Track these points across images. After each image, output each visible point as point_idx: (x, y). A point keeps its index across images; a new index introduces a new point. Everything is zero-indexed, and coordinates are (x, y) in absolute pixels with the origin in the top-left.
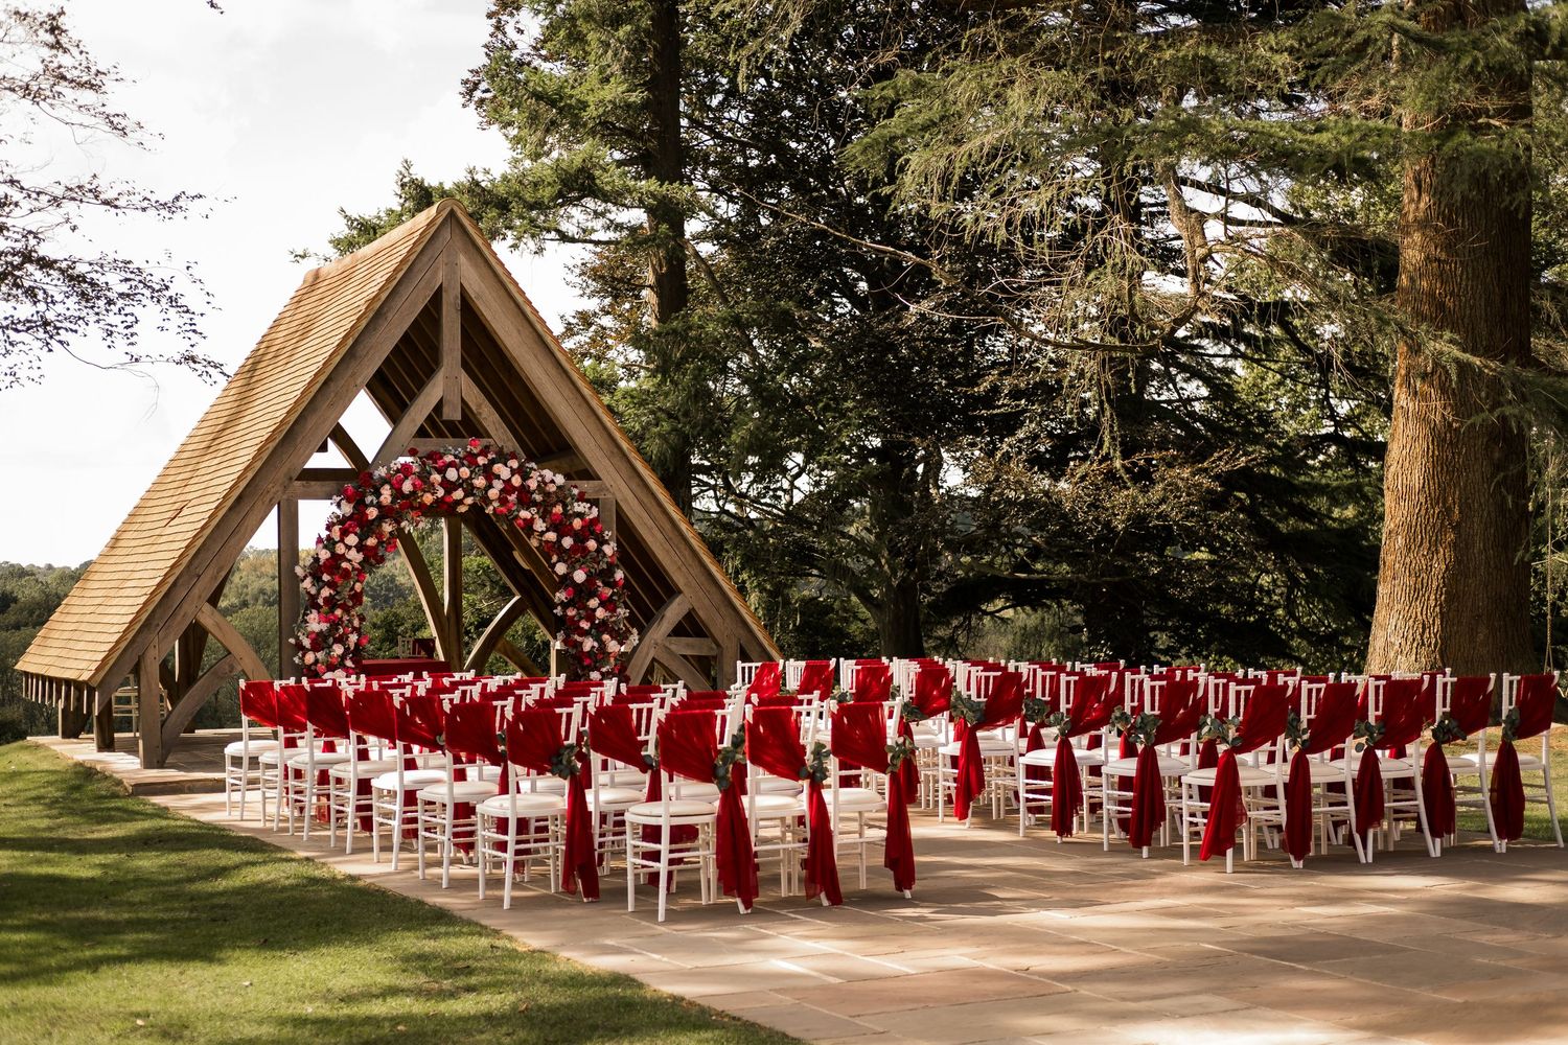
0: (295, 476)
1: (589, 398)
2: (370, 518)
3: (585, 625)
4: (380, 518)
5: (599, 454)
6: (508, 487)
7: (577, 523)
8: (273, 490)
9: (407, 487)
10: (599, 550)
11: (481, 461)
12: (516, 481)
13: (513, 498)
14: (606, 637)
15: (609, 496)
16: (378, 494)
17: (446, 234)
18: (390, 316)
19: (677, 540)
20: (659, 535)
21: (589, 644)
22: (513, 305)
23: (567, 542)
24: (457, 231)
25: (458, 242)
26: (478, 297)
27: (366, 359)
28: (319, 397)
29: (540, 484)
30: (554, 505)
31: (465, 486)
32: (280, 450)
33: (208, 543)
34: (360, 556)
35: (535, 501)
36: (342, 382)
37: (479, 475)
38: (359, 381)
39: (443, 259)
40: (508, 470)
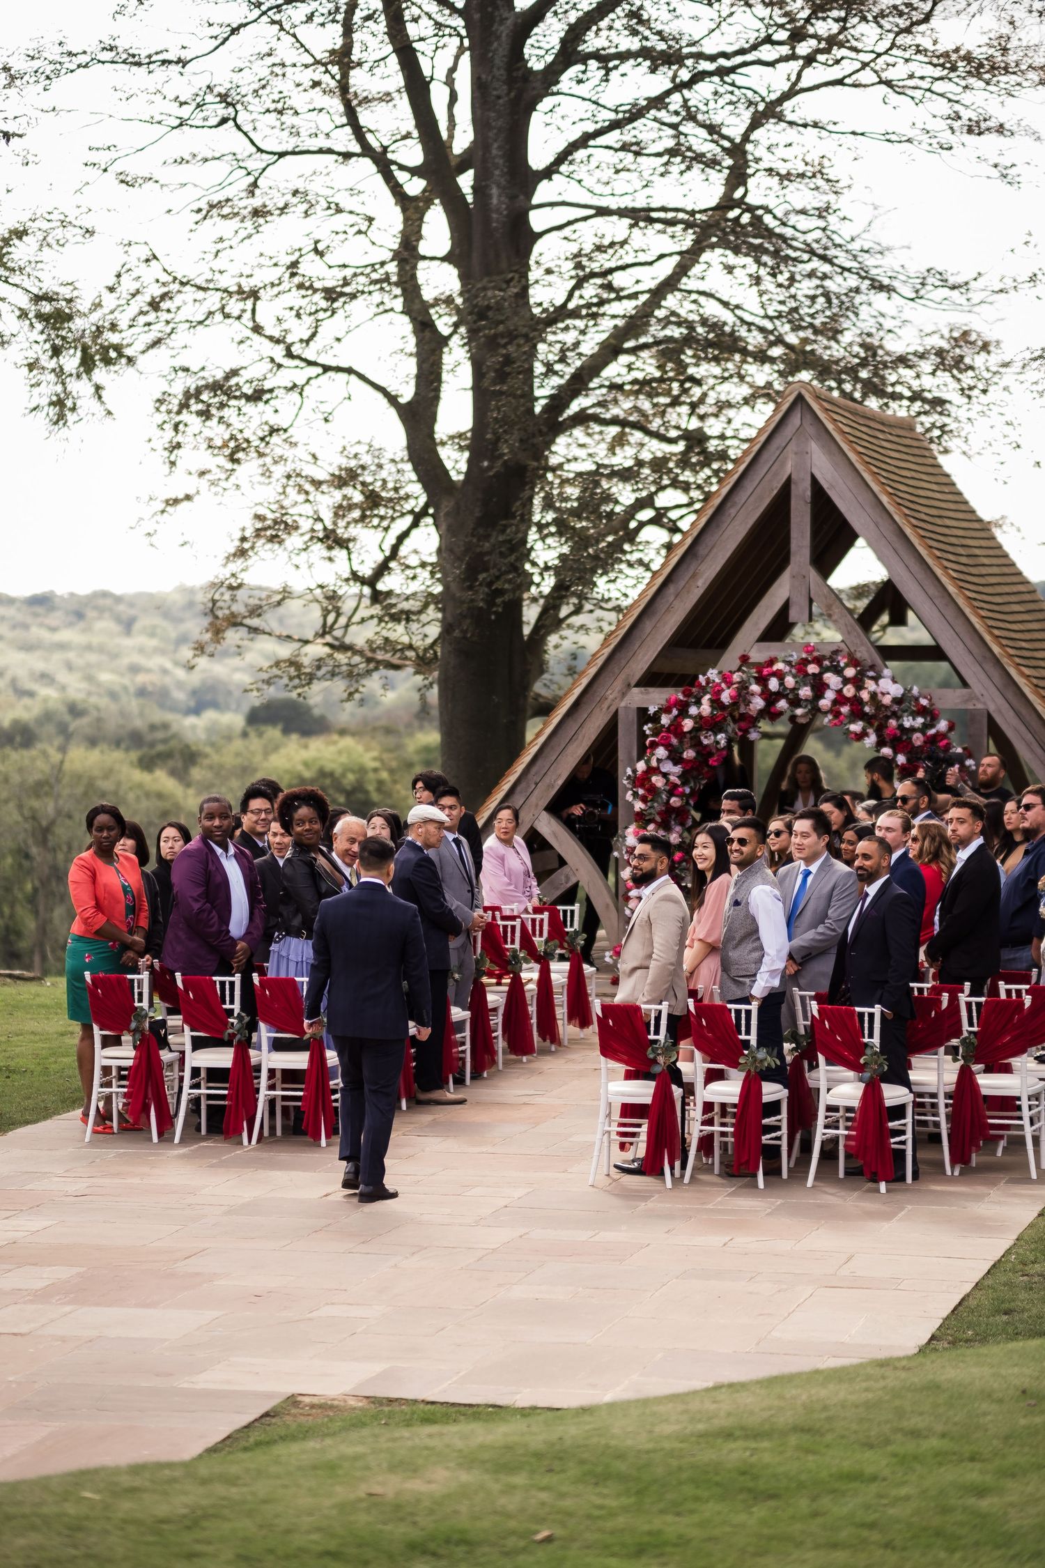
2: (686, 729)
4: (696, 731)
5: (969, 659)
6: (840, 699)
7: (918, 739)
8: (613, 696)
9: (726, 697)
11: (812, 669)
12: (849, 691)
13: (845, 710)
15: (979, 706)
16: (698, 703)
17: (796, 420)
18: (733, 511)
22: (870, 495)
24: (808, 417)
25: (810, 429)
26: (832, 486)
27: (709, 558)
28: (658, 599)
29: (874, 696)
30: (888, 718)
31: (791, 696)
32: (618, 656)
33: (547, 750)
34: (677, 769)
35: (867, 714)
36: (682, 583)
37: (805, 685)
38: (700, 583)
39: (792, 447)
40: (840, 679)
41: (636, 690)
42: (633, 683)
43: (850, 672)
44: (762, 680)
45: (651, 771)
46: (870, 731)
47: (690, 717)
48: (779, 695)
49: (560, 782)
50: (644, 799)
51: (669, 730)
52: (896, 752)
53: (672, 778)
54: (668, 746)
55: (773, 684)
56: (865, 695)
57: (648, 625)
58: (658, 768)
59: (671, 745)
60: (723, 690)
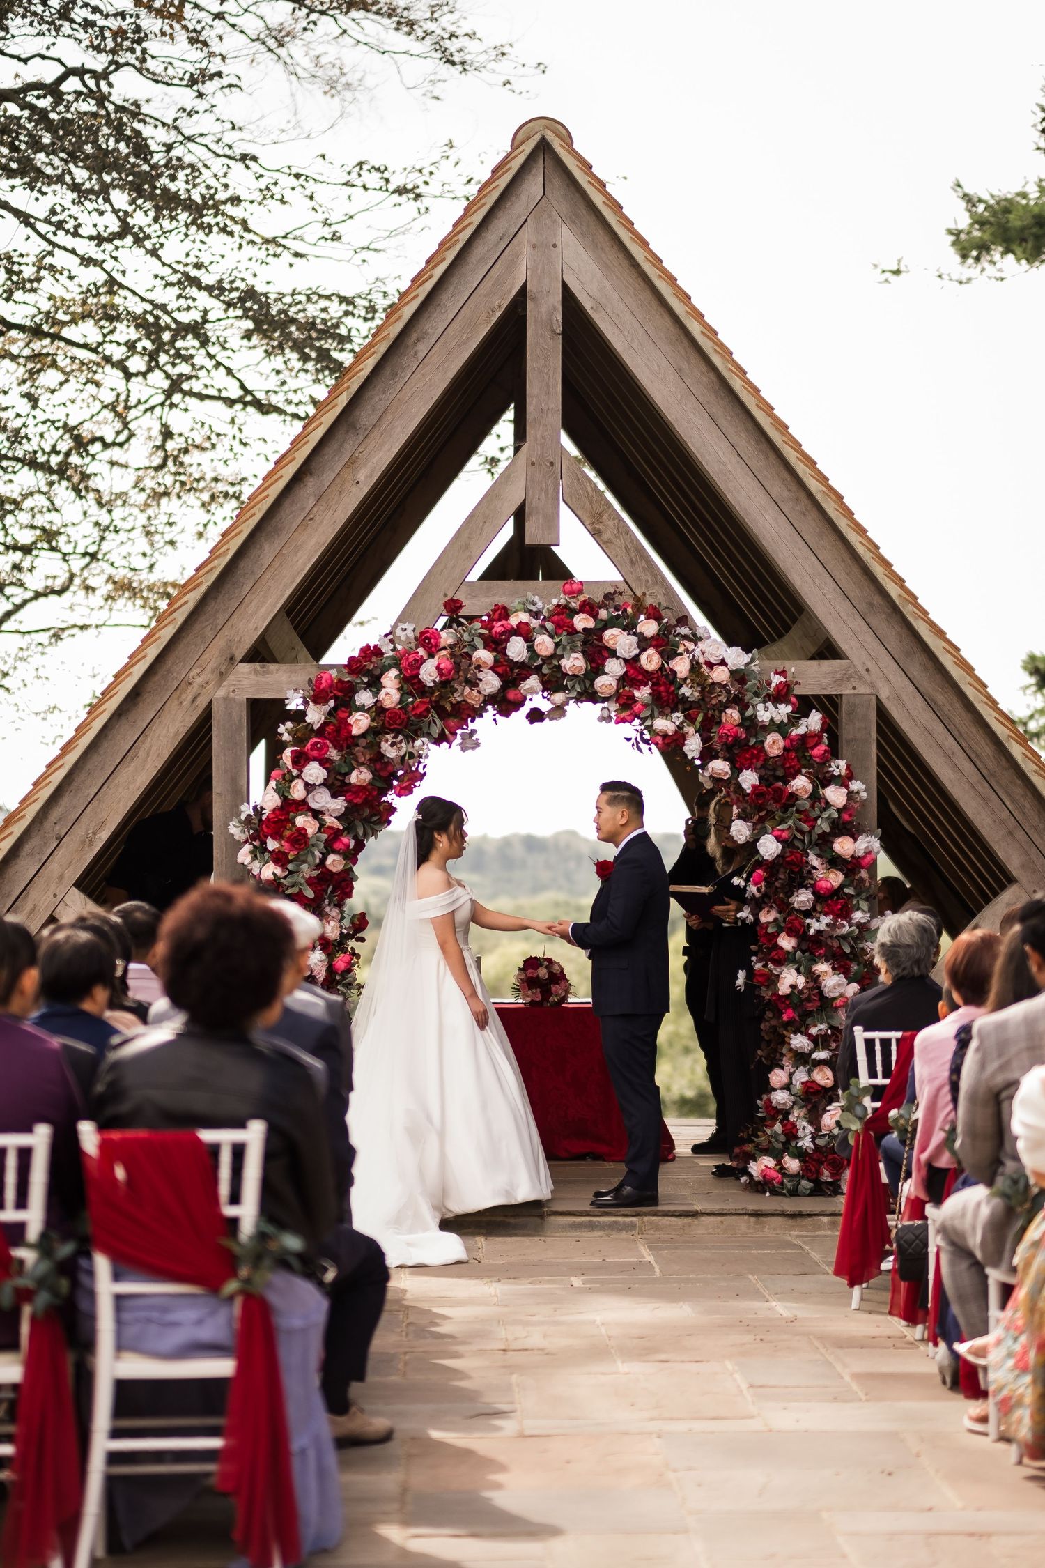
0: (240, 653)
1: (819, 497)
2: (355, 731)
3: (786, 943)
4: (374, 733)
5: (843, 607)
6: (634, 675)
7: (774, 744)
8: (199, 680)
9: (428, 673)
10: (815, 797)
11: (582, 622)
12: (651, 660)
13: (643, 694)
14: (822, 967)
15: (863, 690)
16: (375, 684)
17: (533, 186)
18: (422, 349)
19: (1008, 775)
20: (967, 766)
21: (789, 979)
22: (668, 322)
23: (749, 779)
24: (557, 182)
25: (559, 200)
26: (599, 305)
27: (376, 432)
28: (286, 504)
29: (695, 666)
30: (723, 707)
31: (545, 670)
32: (211, 607)
33: (80, 778)
34: (339, 804)
35: (684, 699)
36: (329, 476)
37: (573, 650)
38: (361, 476)
39: (527, 235)
40: (634, 639)
41: (245, 668)
42: (239, 658)
43: (649, 628)
44: (496, 644)
45: (290, 807)
46: (689, 729)
47: (361, 708)
48: (524, 670)
49: (105, 835)
50: (279, 858)
51: (320, 732)
52: (737, 769)
53: (330, 820)
54: (324, 762)
55: (516, 649)
56: (681, 666)
57: (267, 551)
58: (304, 802)
59: (329, 761)
60: (422, 661)
